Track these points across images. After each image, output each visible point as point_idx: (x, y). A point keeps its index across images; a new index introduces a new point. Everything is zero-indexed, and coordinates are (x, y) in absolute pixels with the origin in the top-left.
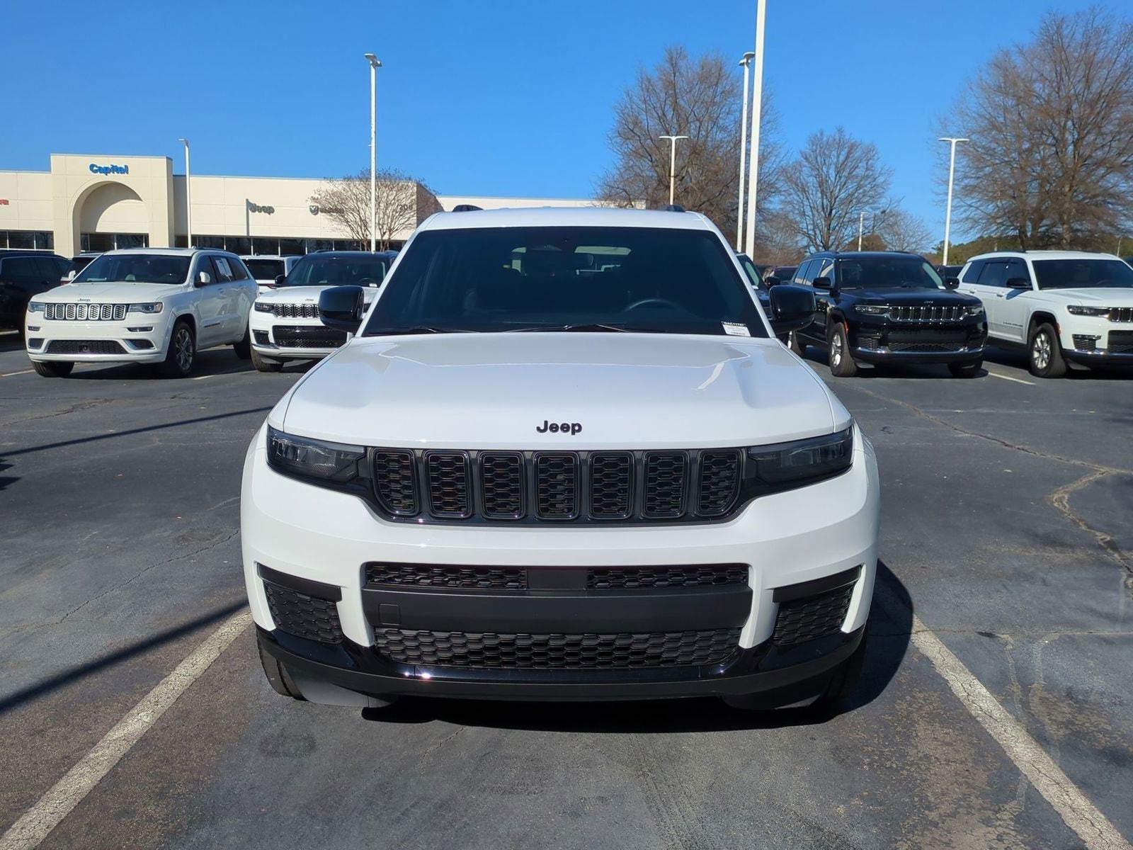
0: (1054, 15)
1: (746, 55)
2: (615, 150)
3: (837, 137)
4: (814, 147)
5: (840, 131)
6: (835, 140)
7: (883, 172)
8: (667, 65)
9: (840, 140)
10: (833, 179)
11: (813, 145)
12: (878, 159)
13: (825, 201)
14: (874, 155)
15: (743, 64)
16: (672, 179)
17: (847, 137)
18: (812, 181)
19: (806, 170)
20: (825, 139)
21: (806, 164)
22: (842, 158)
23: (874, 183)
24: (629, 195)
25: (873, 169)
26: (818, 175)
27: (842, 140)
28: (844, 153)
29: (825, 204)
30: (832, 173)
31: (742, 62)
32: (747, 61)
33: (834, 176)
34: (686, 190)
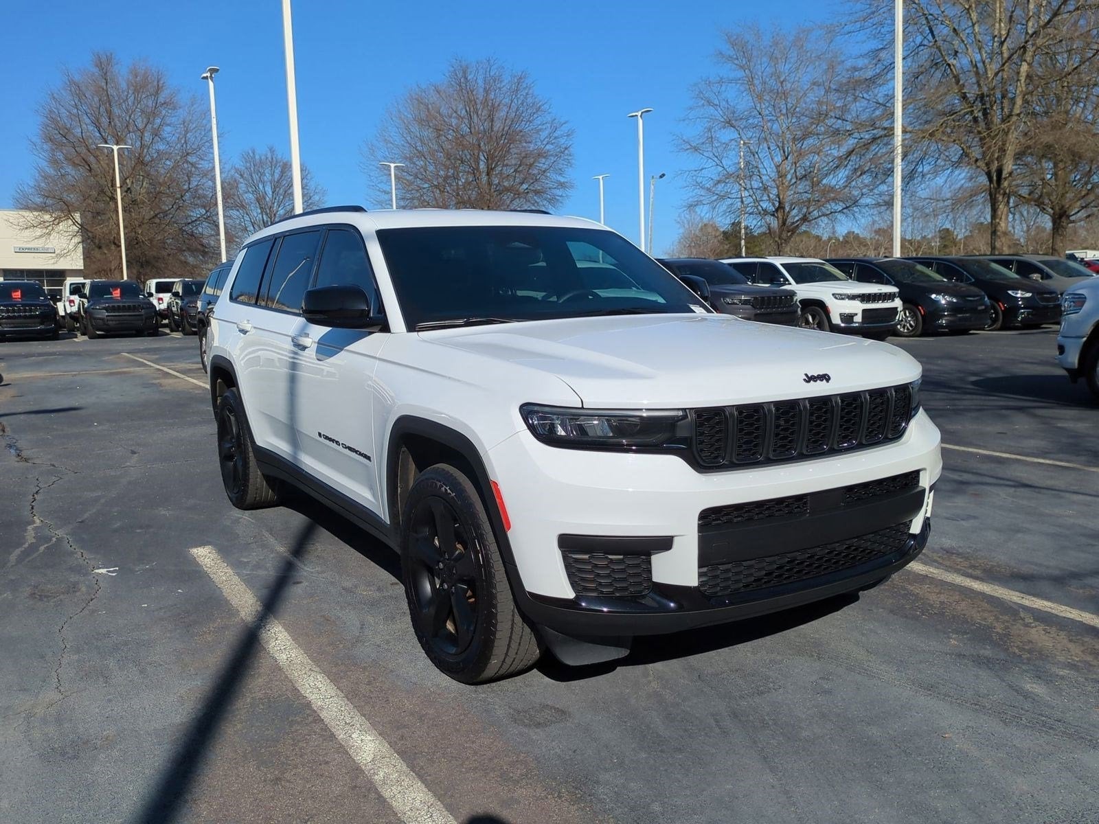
0: (460, 62)
1: (209, 70)
2: (41, 156)
3: (269, 155)
4: (248, 165)
5: (272, 150)
6: (267, 158)
7: (317, 191)
8: (95, 70)
9: (272, 159)
10: (271, 196)
11: (246, 162)
12: (311, 179)
13: (264, 216)
14: (307, 175)
15: (206, 78)
16: (119, 190)
17: (279, 157)
18: (250, 197)
19: (242, 187)
20: (257, 157)
21: (241, 180)
22: (277, 176)
23: (310, 201)
24: (68, 206)
25: (307, 188)
26: (256, 191)
27: (274, 159)
28: (278, 171)
29: (265, 219)
30: (269, 190)
31: (205, 75)
32: (211, 75)
33: (271, 193)
34: (134, 202)
